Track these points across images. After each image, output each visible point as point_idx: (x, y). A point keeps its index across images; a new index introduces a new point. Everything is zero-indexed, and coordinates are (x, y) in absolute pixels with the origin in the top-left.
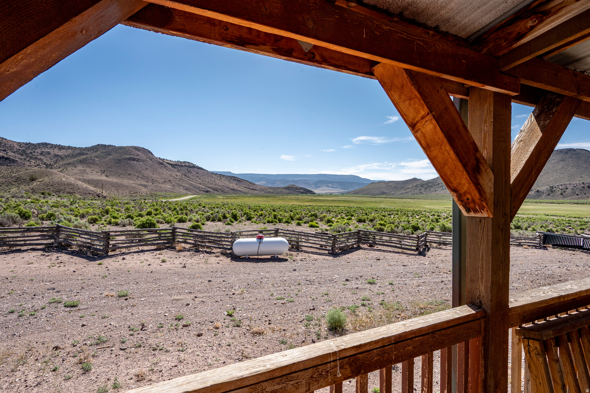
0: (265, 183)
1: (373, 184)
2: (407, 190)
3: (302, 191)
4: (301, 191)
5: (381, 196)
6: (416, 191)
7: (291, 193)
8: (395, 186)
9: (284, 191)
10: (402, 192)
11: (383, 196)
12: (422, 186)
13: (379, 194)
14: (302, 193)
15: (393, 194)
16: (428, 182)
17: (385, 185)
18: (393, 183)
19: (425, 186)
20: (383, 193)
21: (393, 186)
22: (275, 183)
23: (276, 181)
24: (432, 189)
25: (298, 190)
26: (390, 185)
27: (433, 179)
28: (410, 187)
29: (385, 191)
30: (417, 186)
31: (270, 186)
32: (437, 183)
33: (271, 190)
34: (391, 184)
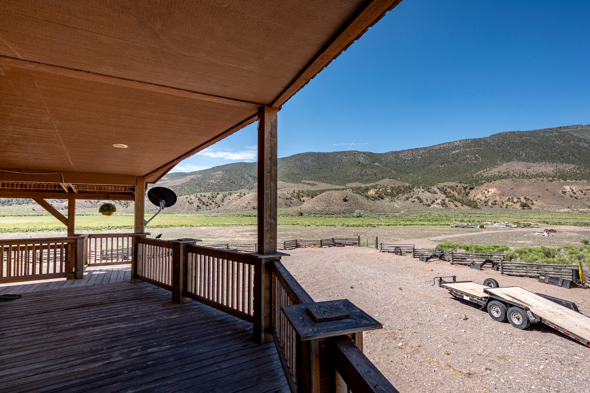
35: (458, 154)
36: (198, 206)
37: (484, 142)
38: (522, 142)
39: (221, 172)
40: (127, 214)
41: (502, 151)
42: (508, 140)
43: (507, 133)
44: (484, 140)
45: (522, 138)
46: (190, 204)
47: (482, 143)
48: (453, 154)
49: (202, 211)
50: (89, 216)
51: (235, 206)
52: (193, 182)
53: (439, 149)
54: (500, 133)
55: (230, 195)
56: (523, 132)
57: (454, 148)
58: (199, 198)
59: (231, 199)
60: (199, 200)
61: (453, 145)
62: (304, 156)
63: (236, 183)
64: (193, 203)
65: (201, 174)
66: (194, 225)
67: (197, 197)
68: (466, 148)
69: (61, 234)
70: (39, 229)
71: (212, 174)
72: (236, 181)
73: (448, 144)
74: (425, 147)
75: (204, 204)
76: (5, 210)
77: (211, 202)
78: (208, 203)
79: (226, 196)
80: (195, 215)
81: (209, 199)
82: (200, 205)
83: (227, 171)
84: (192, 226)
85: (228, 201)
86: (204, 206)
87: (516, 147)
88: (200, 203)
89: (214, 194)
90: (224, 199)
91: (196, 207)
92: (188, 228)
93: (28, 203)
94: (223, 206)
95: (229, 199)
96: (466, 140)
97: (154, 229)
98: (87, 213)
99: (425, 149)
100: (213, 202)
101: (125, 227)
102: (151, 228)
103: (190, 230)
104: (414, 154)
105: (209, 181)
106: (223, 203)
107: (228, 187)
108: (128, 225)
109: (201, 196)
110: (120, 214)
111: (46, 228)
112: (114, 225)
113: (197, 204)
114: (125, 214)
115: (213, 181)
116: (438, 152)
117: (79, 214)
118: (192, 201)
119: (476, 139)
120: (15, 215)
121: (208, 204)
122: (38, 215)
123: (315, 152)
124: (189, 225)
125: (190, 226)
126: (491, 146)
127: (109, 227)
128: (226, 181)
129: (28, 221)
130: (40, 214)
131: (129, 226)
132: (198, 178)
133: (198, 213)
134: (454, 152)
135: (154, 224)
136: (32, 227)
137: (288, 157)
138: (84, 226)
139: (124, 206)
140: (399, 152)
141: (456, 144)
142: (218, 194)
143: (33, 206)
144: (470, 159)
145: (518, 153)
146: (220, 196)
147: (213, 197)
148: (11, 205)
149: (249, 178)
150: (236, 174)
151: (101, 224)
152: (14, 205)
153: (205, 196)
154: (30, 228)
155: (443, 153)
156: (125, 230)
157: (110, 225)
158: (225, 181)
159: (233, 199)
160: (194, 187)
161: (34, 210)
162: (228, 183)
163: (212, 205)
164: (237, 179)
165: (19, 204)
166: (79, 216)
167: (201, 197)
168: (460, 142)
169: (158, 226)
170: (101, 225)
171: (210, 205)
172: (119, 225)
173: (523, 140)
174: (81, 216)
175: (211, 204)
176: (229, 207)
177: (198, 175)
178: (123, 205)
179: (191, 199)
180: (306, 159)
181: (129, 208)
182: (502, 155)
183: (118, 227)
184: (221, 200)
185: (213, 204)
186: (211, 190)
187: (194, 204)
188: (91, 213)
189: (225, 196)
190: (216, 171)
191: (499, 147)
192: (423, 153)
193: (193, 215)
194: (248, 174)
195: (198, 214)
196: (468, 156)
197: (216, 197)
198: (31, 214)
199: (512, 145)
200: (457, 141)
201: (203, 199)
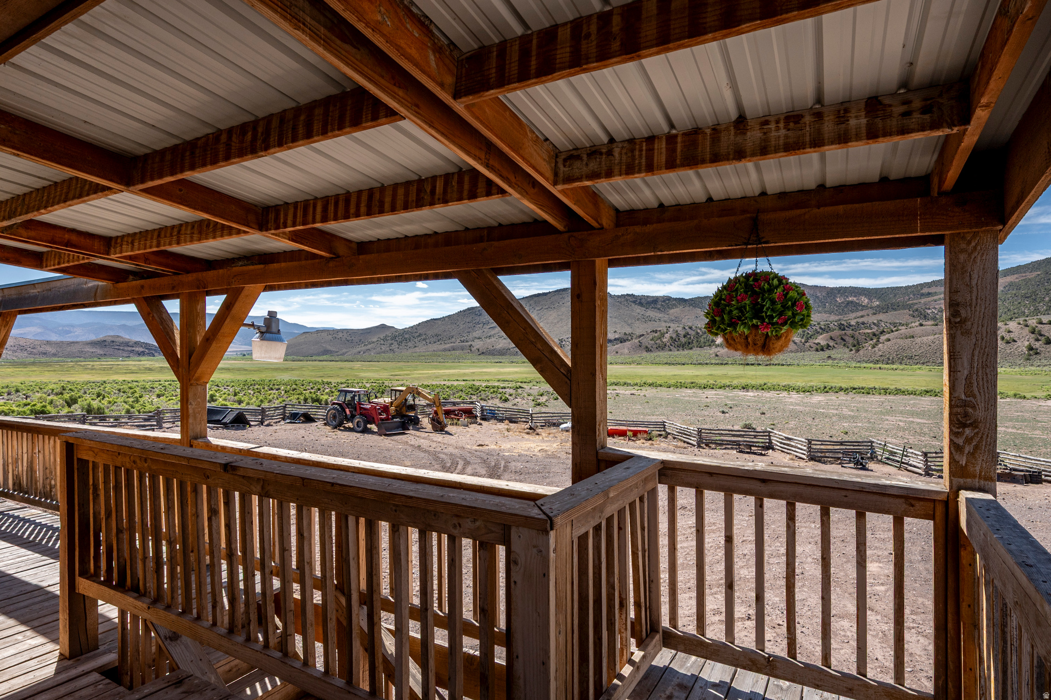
0: (39, 330)
1: (307, 335)
2: (369, 347)
3: (141, 349)
4: (137, 349)
5: (321, 358)
6: (383, 347)
7: (111, 355)
8: (349, 338)
9: (89, 349)
10: (359, 349)
11: (325, 357)
12: (394, 338)
13: (318, 355)
14: (140, 354)
15: (343, 354)
16: (405, 331)
17: (330, 336)
18: (345, 332)
19: (399, 339)
20: (326, 352)
21: (344, 339)
22: (70, 332)
23: (73, 326)
24: (410, 344)
25: (130, 349)
26: (339, 337)
27: (412, 327)
28: (375, 340)
29: (329, 348)
30: (385, 339)
31: (54, 338)
32: (417, 334)
33: (49, 349)
34: (340, 335)
36: (1030, 348)
40: (858, 365)
46: (1008, 342)
49: (1043, 361)
50: (793, 367)
52: (1014, 292)
58: (1034, 329)
60: (1033, 333)
64: (1015, 341)
65: (1038, 269)
66: (1028, 395)
67: (1027, 326)
69: (747, 395)
70: (720, 385)
76: (684, 356)
80: (1022, 369)
82: (1037, 345)
84: (1020, 398)
88: (1037, 340)
91: (1025, 349)
92: (1008, 400)
93: (710, 345)
97: (919, 397)
98: (789, 361)
101: (854, 389)
102: (911, 396)
103: (1018, 406)
108: (861, 386)
109: (1041, 323)
110: (845, 364)
111: (729, 384)
112: (833, 385)
113: (1027, 343)
114: (854, 365)
117: (777, 362)
118: (1012, 335)
120: (695, 362)
122: (722, 364)
124: (1011, 393)
125: (1015, 395)
127: (825, 388)
129: (710, 373)
130: (724, 362)
131: (863, 388)
132: (1027, 281)
133: (1032, 365)
135: (917, 388)
136: (712, 382)
138: (784, 384)
139: (853, 348)
143: (716, 350)
148: (691, 349)
151: (811, 381)
152: (694, 349)
154: (709, 383)
156: (855, 396)
157: (826, 384)
160: (1016, 303)
161: (717, 355)
165: (700, 347)
166: (777, 366)
167: (1039, 326)
169: (927, 392)
170: (812, 384)
172: (844, 386)
174: (780, 367)
177: (1028, 274)
178: (851, 347)
179: (1009, 332)
181: (861, 352)
183: (841, 389)
187: (1019, 343)
188: (796, 362)
193: (1017, 369)
195: (1033, 368)
198: (713, 361)
201: (1045, 329)
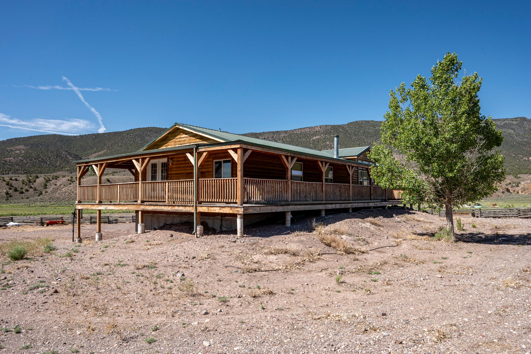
35: (318, 140)
36: (7, 193)
37: (342, 129)
38: (375, 132)
39: (22, 147)
41: (359, 140)
42: (363, 129)
43: (362, 122)
44: (341, 126)
45: (375, 127)
47: (340, 130)
48: (313, 140)
49: (14, 201)
51: (67, 194)
53: (301, 134)
54: (357, 121)
55: (56, 179)
56: (376, 122)
57: (315, 134)
58: (8, 183)
59: (58, 184)
61: (313, 131)
62: (145, 131)
63: (48, 163)
67: (4, 181)
68: (326, 134)
71: (9, 149)
72: (48, 159)
73: (309, 129)
74: (286, 130)
75: (16, 190)
77: (27, 187)
78: (22, 189)
79: (50, 180)
81: (23, 184)
82: (10, 192)
83: (32, 145)
85: (53, 186)
86: (17, 193)
87: (371, 137)
88: (10, 189)
89: (30, 178)
90: (48, 184)
91: (4, 194)
94: (47, 194)
95: (56, 185)
96: (326, 126)
99: (286, 132)
100: (31, 188)
104: (274, 137)
105: (6, 159)
106: (47, 190)
107: (36, 168)
109: (11, 179)
113: (5, 191)
115: (11, 158)
116: (299, 137)
119: (335, 126)
121: (24, 190)
123: (160, 128)
126: (349, 133)
128: (33, 159)
133: (9, 203)
134: (314, 138)
137: (124, 132)
140: (259, 134)
141: (317, 129)
142: (37, 177)
144: (329, 146)
145: (372, 143)
146: (41, 180)
147: (30, 182)
149: (68, 156)
150: (48, 150)
153: (16, 180)
155: (304, 138)
158: (31, 160)
159: (61, 185)
162: (36, 162)
163: (29, 192)
164: (50, 158)
167: (11, 181)
168: (320, 127)
171: (27, 193)
173: (376, 130)
175: (27, 191)
176: (57, 195)
180: (148, 135)
182: (358, 144)
184: (42, 185)
185: (31, 190)
186: (9, 171)
189: (48, 180)
190: (14, 145)
191: (356, 135)
192: (284, 137)
194: (66, 151)
196: (328, 143)
197: (35, 182)
199: (367, 134)
200: (317, 127)
201: (14, 183)
